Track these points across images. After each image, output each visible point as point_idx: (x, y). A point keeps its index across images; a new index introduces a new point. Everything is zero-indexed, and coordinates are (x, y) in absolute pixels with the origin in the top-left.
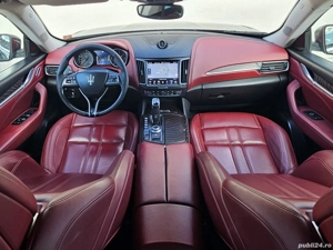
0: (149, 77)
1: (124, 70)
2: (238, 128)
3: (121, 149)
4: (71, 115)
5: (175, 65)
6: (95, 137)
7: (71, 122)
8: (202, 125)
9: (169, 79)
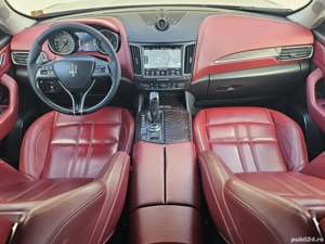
0: (147, 66)
1: (114, 59)
2: (247, 124)
3: (114, 149)
4: (52, 113)
5: (178, 51)
6: (83, 137)
7: (53, 121)
8: (207, 121)
9: (170, 70)
